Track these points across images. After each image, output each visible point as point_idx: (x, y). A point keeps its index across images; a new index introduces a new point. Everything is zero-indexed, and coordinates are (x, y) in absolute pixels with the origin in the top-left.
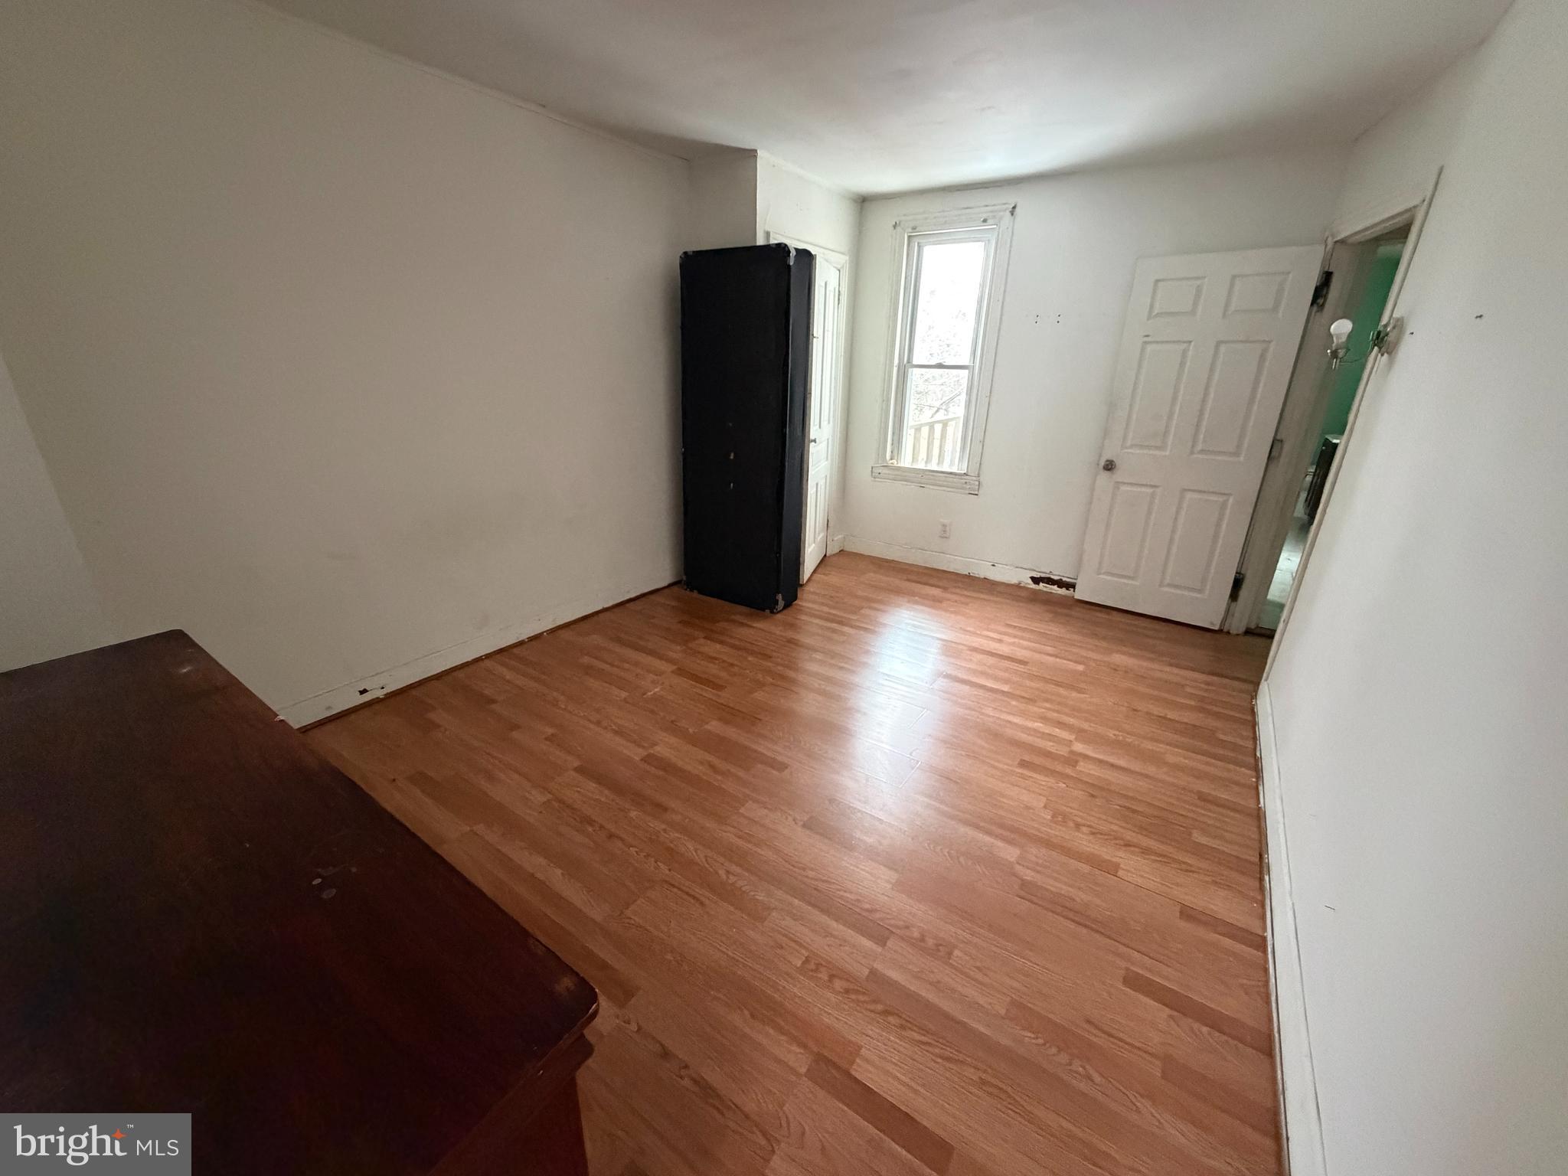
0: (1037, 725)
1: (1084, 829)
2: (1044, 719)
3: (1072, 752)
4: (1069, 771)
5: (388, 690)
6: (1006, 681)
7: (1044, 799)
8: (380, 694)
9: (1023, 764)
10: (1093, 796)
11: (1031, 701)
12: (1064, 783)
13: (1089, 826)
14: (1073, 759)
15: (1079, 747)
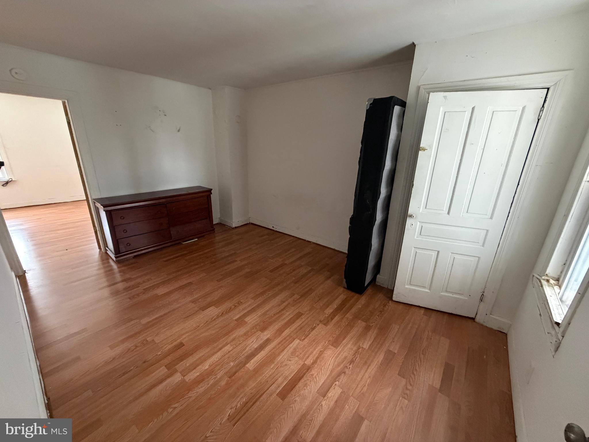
0: (206, 366)
1: (133, 348)
2: (210, 373)
3: (176, 371)
4: (166, 361)
5: (276, 230)
6: (258, 370)
7: (157, 342)
8: (275, 230)
9: (181, 345)
10: (145, 362)
11: (232, 374)
12: (160, 355)
13: (133, 350)
14: (171, 368)
15: (177, 378)
